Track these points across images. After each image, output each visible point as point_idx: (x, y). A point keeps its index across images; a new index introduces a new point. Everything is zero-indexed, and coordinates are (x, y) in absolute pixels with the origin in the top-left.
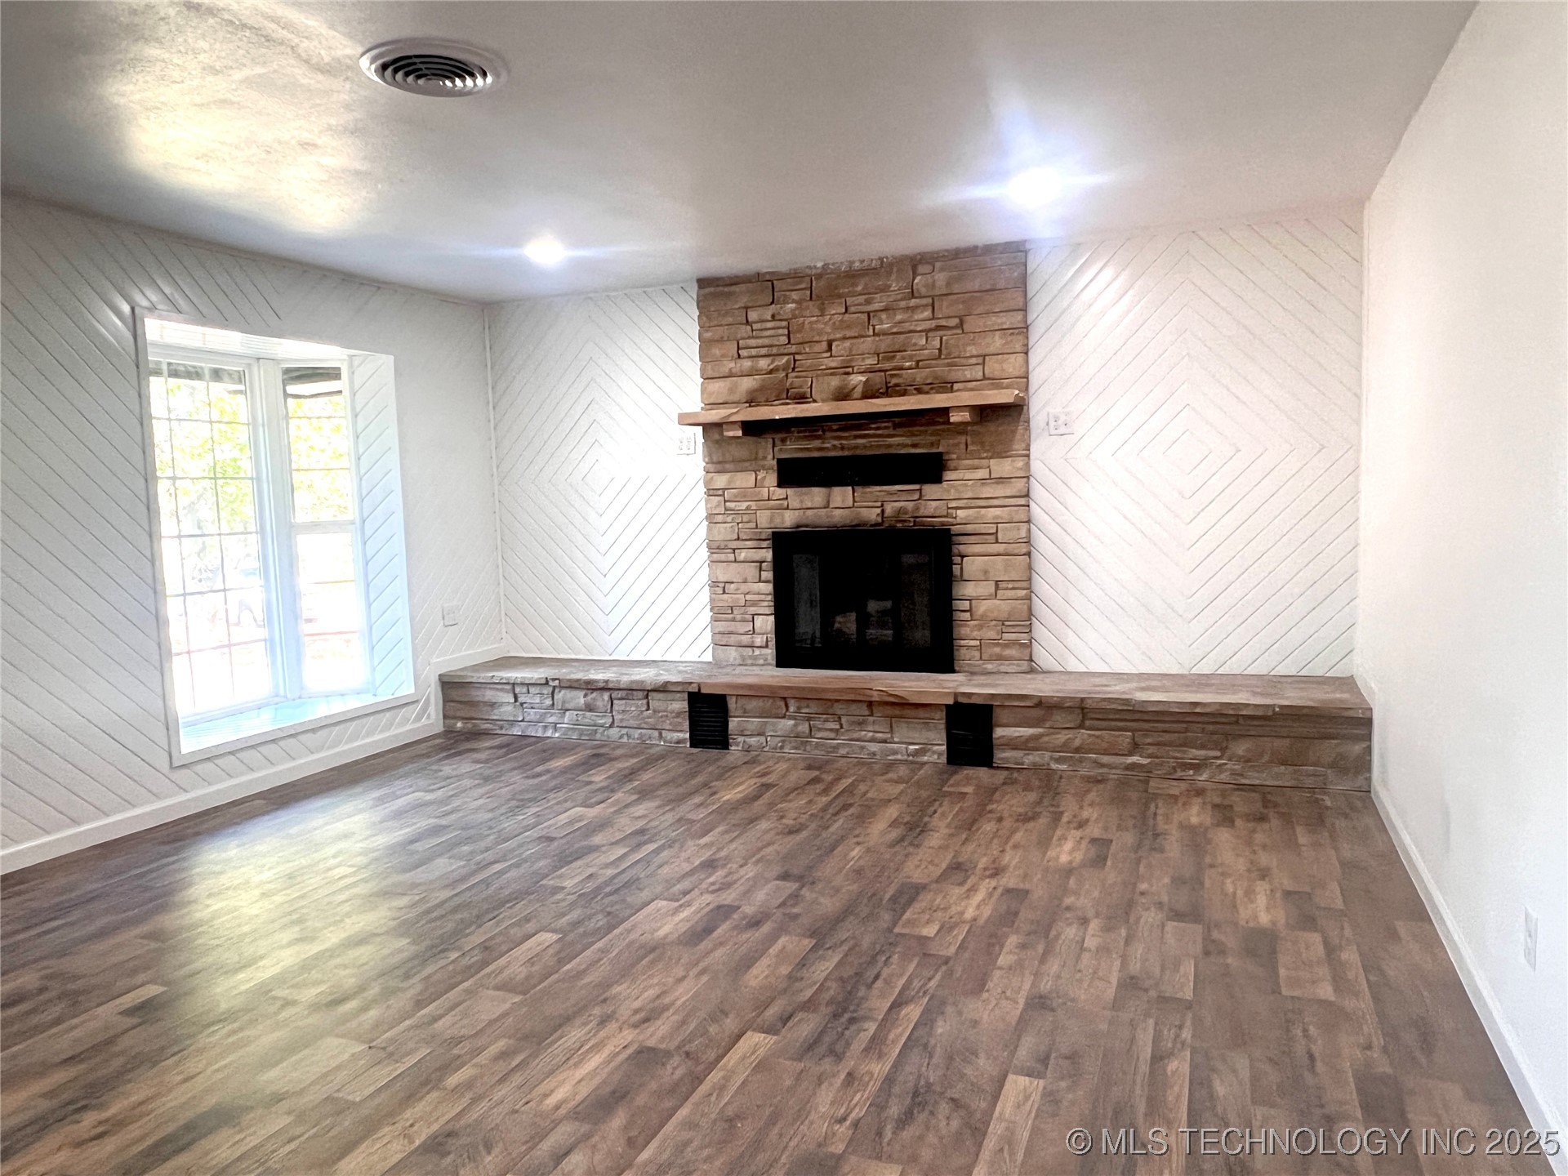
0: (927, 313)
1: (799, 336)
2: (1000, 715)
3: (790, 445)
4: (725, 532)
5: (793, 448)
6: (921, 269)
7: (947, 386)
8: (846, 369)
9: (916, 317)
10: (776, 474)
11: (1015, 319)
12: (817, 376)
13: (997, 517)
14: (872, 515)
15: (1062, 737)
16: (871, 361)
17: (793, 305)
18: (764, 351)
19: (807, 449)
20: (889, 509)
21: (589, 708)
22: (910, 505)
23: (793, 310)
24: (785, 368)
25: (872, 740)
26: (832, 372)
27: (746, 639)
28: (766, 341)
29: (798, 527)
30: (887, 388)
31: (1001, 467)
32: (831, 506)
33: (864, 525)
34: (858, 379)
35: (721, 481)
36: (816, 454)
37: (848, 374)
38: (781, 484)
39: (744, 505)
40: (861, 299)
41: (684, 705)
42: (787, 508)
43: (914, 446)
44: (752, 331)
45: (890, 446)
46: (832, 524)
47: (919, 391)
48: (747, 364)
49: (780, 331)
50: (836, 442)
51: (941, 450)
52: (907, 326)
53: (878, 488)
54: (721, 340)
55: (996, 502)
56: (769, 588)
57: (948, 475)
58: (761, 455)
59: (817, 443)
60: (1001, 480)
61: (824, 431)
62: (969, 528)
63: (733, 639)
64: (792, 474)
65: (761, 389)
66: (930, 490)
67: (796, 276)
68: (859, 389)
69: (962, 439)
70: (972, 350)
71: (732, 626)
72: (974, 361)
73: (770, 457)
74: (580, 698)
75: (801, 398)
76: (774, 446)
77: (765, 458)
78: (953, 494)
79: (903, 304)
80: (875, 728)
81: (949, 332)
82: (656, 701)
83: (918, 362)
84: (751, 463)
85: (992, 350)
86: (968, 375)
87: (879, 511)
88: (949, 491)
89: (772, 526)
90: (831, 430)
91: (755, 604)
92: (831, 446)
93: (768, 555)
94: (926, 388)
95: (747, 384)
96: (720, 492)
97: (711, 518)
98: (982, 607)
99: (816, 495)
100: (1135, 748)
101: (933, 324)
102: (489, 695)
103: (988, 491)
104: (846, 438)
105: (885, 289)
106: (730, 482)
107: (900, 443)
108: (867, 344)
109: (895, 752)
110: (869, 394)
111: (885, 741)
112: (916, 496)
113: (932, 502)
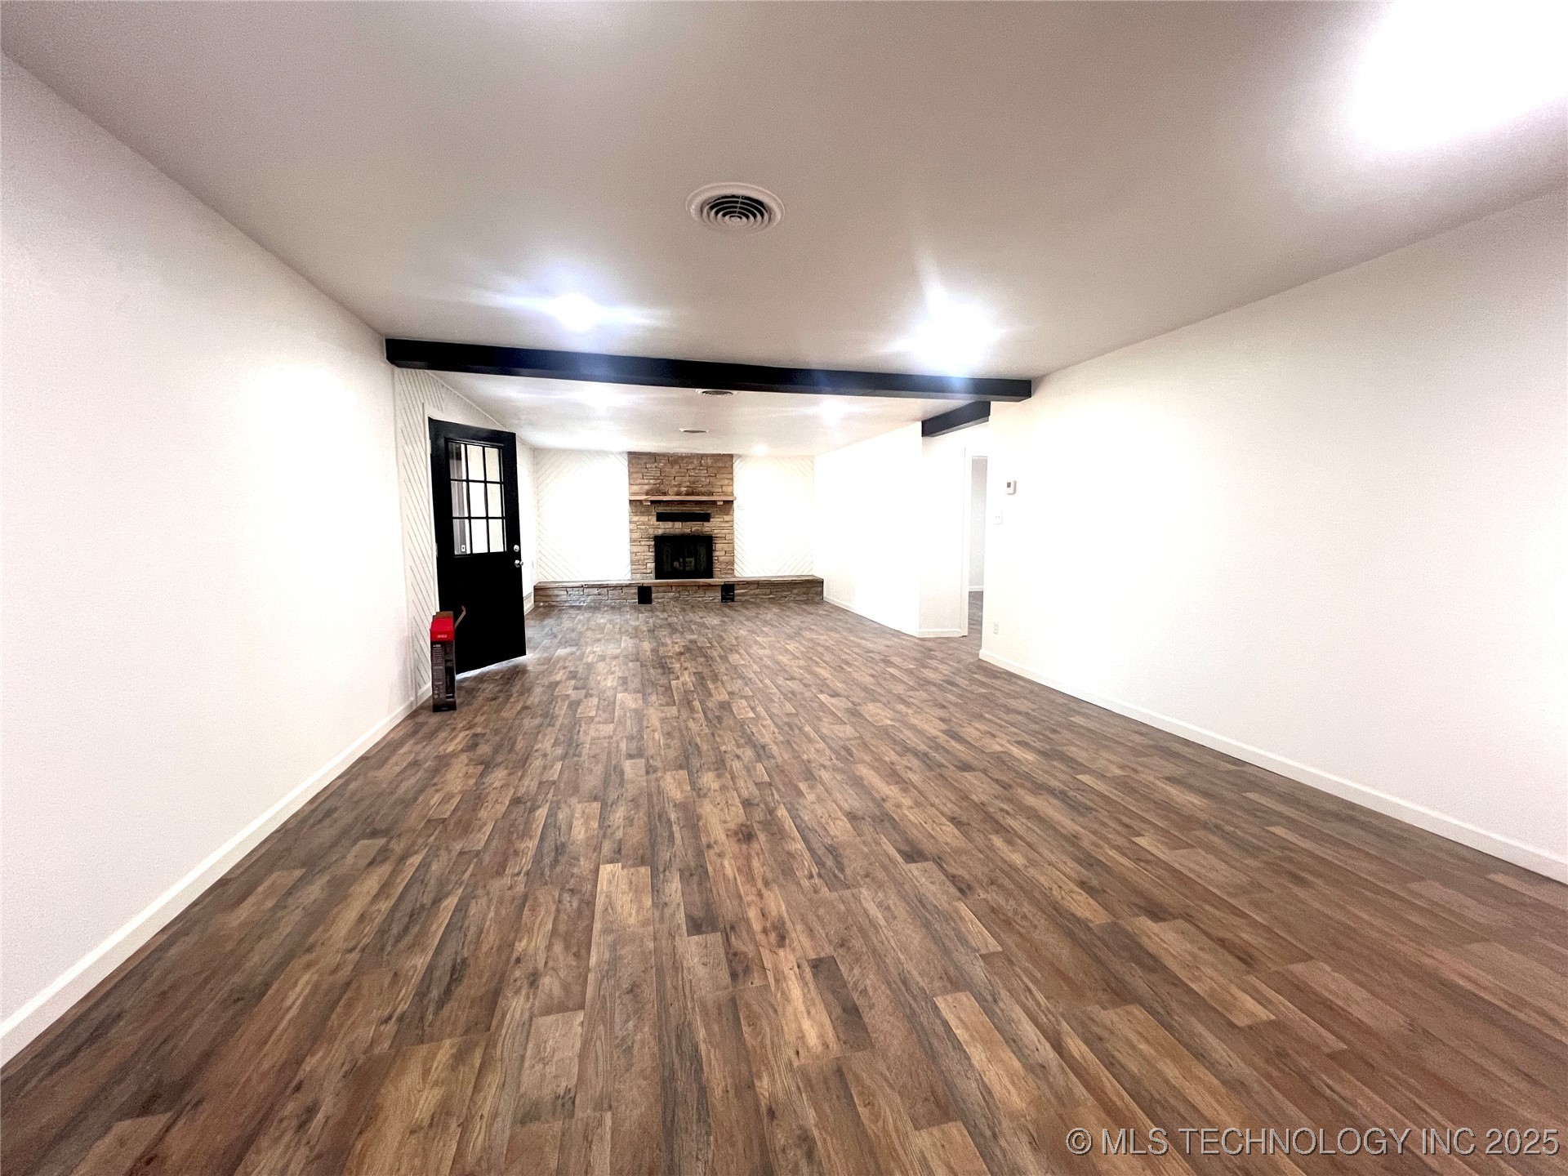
0: (706, 472)
1: (664, 474)
2: (736, 587)
3: (659, 509)
4: (636, 535)
5: (661, 509)
6: (704, 458)
7: (711, 494)
8: (679, 486)
9: (702, 472)
10: (655, 518)
11: (729, 476)
12: (670, 487)
13: (726, 532)
14: (688, 531)
15: (752, 592)
16: (688, 484)
17: (662, 464)
18: (652, 477)
19: (667, 510)
20: (693, 529)
21: (600, 594)
22: (700, 528)
23: (662, 466)
24: (659, 485)
25: (699, 597)
26: (675, 486)
27: (644, 571)
28: (653, 474)
29: (664, 534)
30: (693, 493)
31: (727, 518)
32: (675, 528)
33: (686, 534)
34: (684, 489)
35: (636, 519)
36: (670, 512)
37: (680, 488)
38: (658, 520)
39: (644, 527)
40: (685, 465)
41: (636, 591)
42: (659, 528)
43: (702, 511)
44: (648, 470)
45: (693, 511)
46: (675, 533)
48: (646, 481)
49: (658, 472)
50: (676, 509)
51: (711, 512)
52: (699, 475)
53: (690, 523)
54: (637, 472)
55: (724, 528)
56: (653, 554)
57: (711, 520)
58: (650, 511)
59: (670, 509)
60: (727, 522)
61: (672, 505)
62: (718, 536)
63: (639, 570)
64: (661, 517)
65: (651, 490)
66: (706, 524)
67: (663, 455)
68: (685, 493)
69: (716, 510)
70: (719, 483)
71: (638, 567)
72: (720, 487)
73: (653, 512)
74: (596, 591)
75: (665, 494)
76: (653, 509)
77: (651, 513)
78: (713, 525)
79: (698, 468)
80: (701, 593)
81: (712, 478)
82: (625, 590)
84: (647, 513)
85: (724, 484)
86: (718, 491)
87: (690, 530)
88: (711, 524)
89: (654, 533)
90: (675, 505)
91: (647, 559)
92: (674, 509)
93: (653, 543)
95: (647, 487)
96: (635, 522)
97: (631, 531)
98: (721, 559)
99: (669, 525)
100: (771, 593)
101: (707, 475)
102: (556, 592)
103: (723, 525)
104: (680, 507)
105: (692, 463)
106: (640, 519)
107: (697, 509)
108: (687, 479)
109: (706, 600)
110: (687, 494)
111: (703, 597)
112: (702, 526)
113: (707, 527)
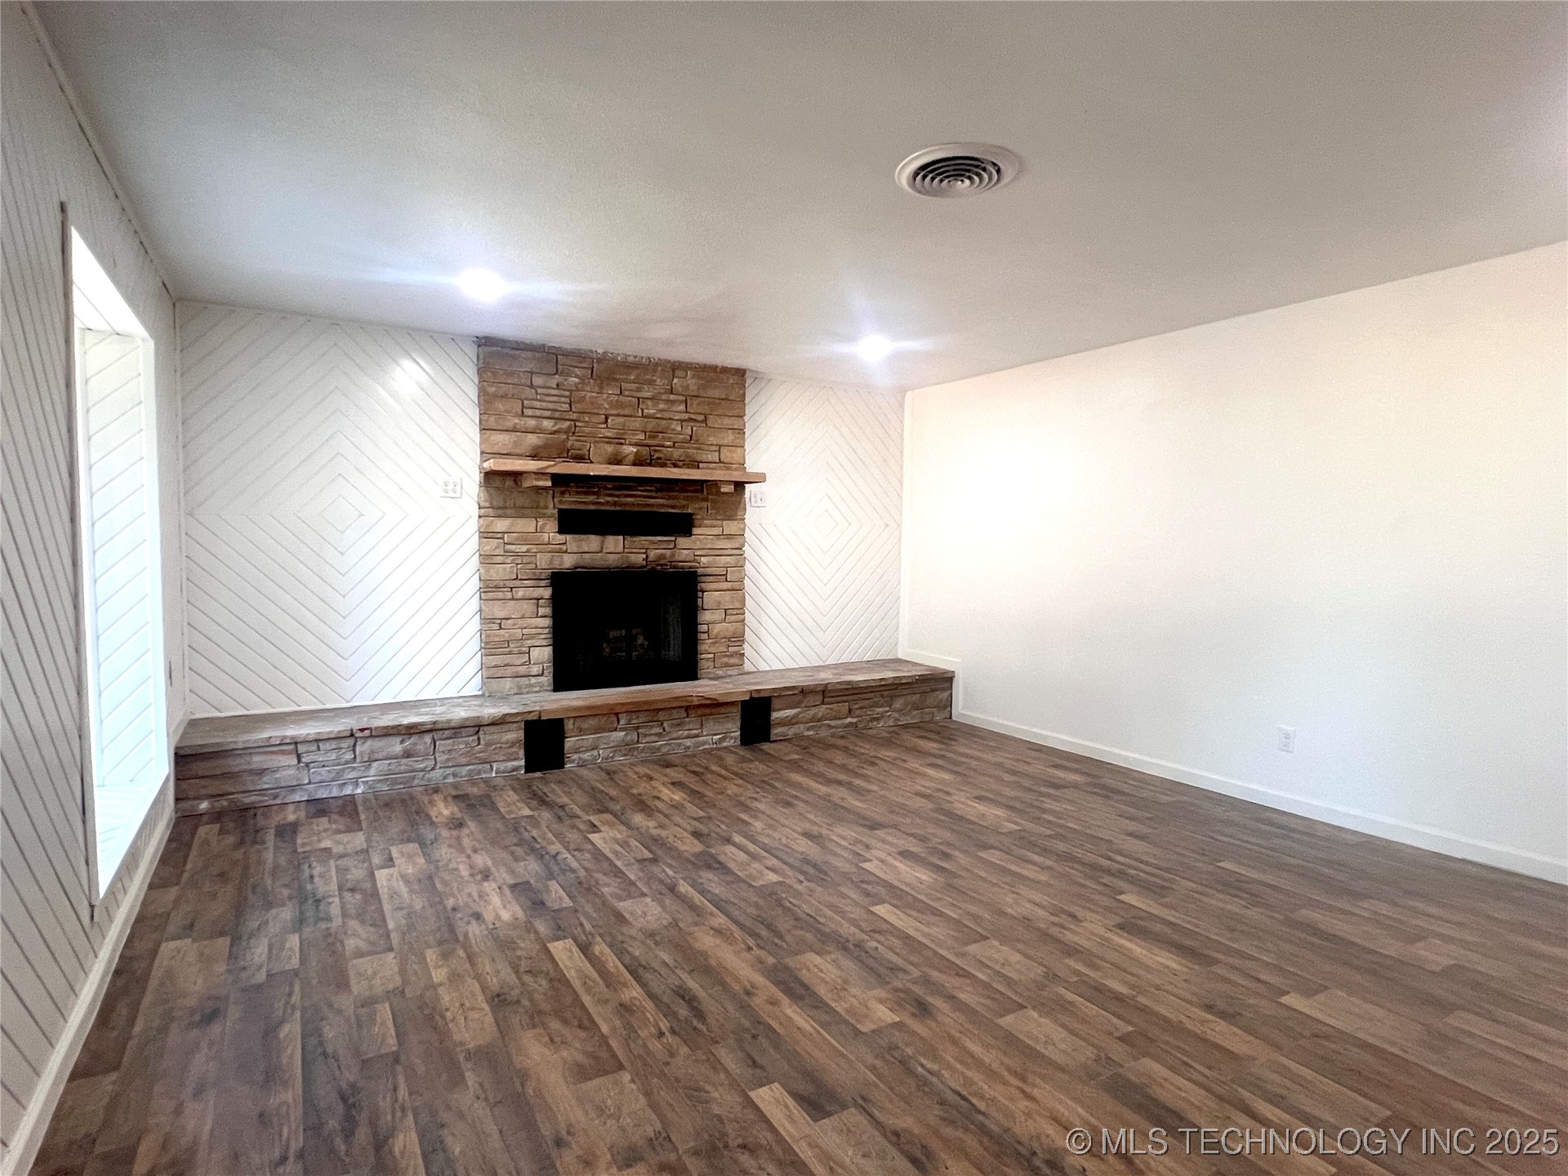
0: (682, 407)
1: (578, 405)
2: (776, 703)
3: (567, 498)
4: (501, 572)
5: (572, 500)
6: (679, 373)
7: (695, 464)
8: (619, 440)
9: (674, 409)
10: (557, 522)
11: (736, 423)
12: (596, 442)
13: (728, 563)
14: (638, 559)
15: (810, 713)
16: (642, 436)
17: (577, 380)
18: (548, 413)
19: (584, 503)
20: (653, 554)
21: (408, 754)
22: (668, 553)
23: (576, 385)
24: (566, 432)
25: (688, 737)
26: (609, 440)
27: (523, 670)
28: (550, 406)
29: (576, 568)
30: (651, 460)
31: (730, 527)
32: (604, 551)
33: (633, 567)
34: (629, 449)
35: (501, 525)
36: (592, 507)
37: (622, 444)
38: (561, 531)
39: (525, 548)
40: (634, 386)
41: (521, 735)
42: (566, 552)
43: (673, 507)
44: (537, 393)
45: (652, 505)
46: (605, 566)
47: (675, 466)
48: (532, 423)
49: (563, 399)
50: (609, 499)
51: (690, 511)
52: (666, 415)
53: (643, 538)
54: (504, 396)
55: (726, 552)
56: (547, 622)
57: (695, 531)
58: (542, 504)
59: (592, 498)
60: (730, 537)
61: (599, 488)
62: (709, 571)
63: (510, 671)
64: (570, 523)
65: (545, 446)
66: (682, 541)
67: (579, 357)
68: (631, 458)
69: (704, 504)
70: (712, 440)
71: (507, 659)
72: (714, 448)
73: (551, 506)
74: (396, 746)
75: (580, 459)
76: (553, 498)
77: (546, 507)
78: (698, 544)
79: (664, 397)
80: (692, 725)
81: (698, 424)
82: (488, 734)
83: (674, 443)
84: (532, 510)
85: (726, 442)
86: (710, 458)
87: (645, 556)
88: (695, 542)
89: (551, 566)
90: (606, 488)
91: (532, 637)
92: (604, 502)
93: (547, 593)
94: (681, 463)
95: (533, 440)
96: (499, 535)
97: (486, 559)
98: (717, 629)
99: (592, 542)
100: (850, 713)
101: (686, 416)
102: (258, 761)
103: (721, 544)
104: (618, 496)
105: (651, 383)
106: (511, 526)
107: (659, 503)
108: (636, 423)
109: (705, 743)
110: (639, 462)
111: (697, 736)
112: (672, 546)
113: (683, 550)
